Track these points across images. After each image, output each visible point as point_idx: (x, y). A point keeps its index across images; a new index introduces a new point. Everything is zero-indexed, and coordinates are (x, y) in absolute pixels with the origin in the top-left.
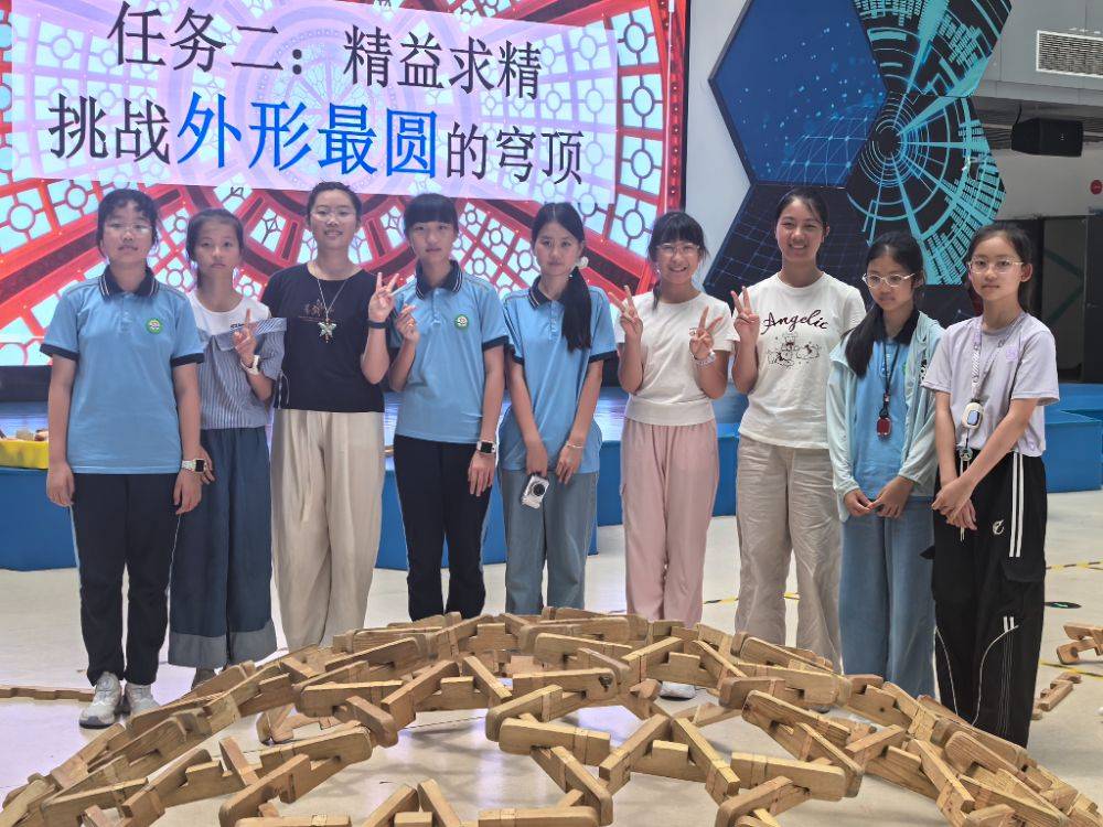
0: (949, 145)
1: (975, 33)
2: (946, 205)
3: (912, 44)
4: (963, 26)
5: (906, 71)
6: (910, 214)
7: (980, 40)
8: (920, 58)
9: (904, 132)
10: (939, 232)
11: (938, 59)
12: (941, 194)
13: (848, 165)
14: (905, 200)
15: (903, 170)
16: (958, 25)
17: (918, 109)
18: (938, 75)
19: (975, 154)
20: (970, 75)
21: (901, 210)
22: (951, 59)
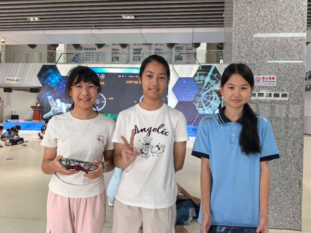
0: (210, 96)
1: (215, 81)
2: (210, 104)
3: (204, 83)
4: (213, 80)
5: (203, 87)
6: (204, 105)
7: (216, 82)
8: (205, 85)
9: (202, 94)
10: (209, 107)
11: (208, 85)
12: (209, 102)
13: (193, 99)
14: (203, 103)
15: (202, 99)
16: (212, 80)
17: (205, 91)
18: (208, 87)
19: (215, 97)
20: (214, 87)
21: (202, 104)
22: (211, 85)
